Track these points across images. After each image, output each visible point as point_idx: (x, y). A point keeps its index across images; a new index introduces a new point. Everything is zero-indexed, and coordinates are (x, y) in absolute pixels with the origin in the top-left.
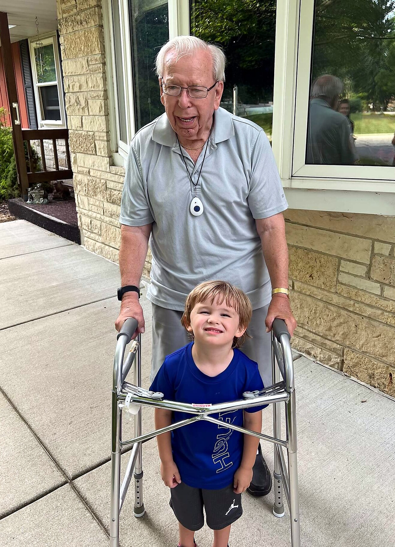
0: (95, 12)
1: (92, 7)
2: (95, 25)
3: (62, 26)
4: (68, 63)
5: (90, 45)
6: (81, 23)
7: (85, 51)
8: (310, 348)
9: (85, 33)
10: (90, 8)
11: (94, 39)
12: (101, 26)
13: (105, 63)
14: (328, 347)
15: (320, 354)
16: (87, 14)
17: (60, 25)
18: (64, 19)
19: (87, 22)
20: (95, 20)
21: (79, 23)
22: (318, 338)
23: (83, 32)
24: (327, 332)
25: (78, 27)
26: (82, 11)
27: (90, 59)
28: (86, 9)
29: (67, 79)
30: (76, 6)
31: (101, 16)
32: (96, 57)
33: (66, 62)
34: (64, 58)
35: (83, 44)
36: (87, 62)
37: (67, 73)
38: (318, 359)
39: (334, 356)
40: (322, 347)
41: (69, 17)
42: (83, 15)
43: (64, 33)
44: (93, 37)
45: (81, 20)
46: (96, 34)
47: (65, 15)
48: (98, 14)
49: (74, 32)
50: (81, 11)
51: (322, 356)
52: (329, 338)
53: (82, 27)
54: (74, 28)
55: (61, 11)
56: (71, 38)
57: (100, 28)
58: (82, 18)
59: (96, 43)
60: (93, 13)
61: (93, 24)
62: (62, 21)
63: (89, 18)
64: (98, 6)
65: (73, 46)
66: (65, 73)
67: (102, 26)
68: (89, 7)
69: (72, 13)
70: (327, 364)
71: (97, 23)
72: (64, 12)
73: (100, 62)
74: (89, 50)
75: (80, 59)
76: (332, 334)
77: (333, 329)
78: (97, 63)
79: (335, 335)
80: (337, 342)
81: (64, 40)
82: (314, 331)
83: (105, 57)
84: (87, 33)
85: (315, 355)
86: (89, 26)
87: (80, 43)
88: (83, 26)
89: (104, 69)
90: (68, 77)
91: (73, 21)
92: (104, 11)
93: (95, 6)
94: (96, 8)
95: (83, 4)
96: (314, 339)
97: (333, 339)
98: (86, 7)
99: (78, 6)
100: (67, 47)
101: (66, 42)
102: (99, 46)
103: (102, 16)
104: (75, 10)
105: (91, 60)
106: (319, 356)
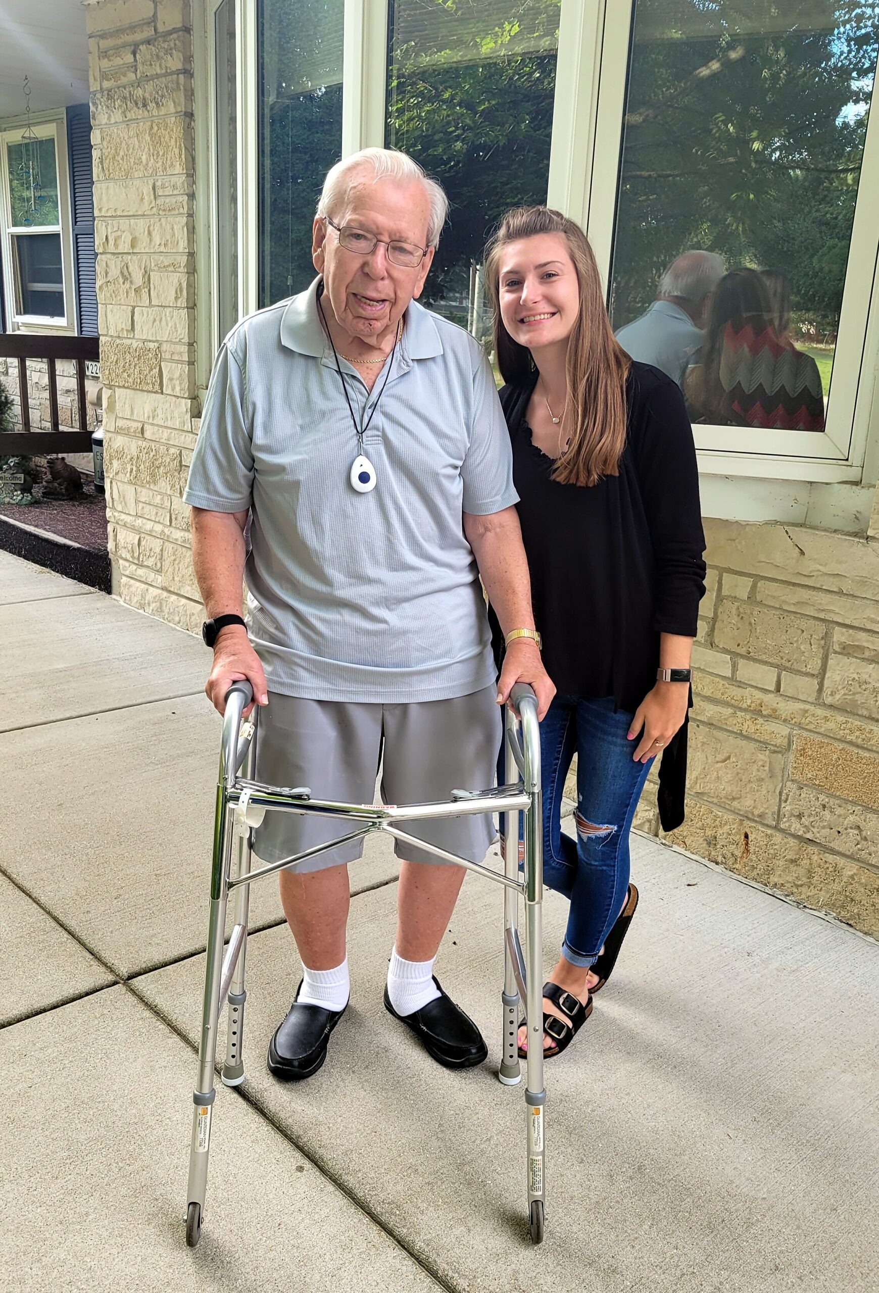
0: (178, 84)
1: (172, 73)
2: (177, 112)
3: (100, 107)
4: (108, 188)
5: (161, 153)
6: (145, 105)
7: (150, 165)
9: (152, 128)
10: (166, 75)
11: (173, 141)
12: (190, 115)
13: (194, 193)
16: (158, 88)
17: (95, 104)
18: (106, 92)
19: (157, 104)
20: (177, 101)
21: (140, 105)
23: (149, 123)
25: (140, 113)
26: (148, 78)
27: (159, 184)
28: (158, 76)
29: (104, 224)
30: (136, 66)
31: (190, 95)
32: (174, 179)
33: (104, 186)
34: (99, 177)
35: (146, 150)
36: (154, 188)
37: (104, 210)
41: (116, 90)
42: (149, 87)
43: (104, 122)
44: (171, 137)
45: (144, 99)
46: (178, 132)
47: (106, 84)
48: (185, 90)
49: (127, 123)
50: (145, 79)
53: (146, 113)
54: (128, 114)
55: (97, 74)
56: (118, 135)
57: (188, 119)
58: (147, 95)
59: (177, 151)
60: (174, 86)
61: (172, 109)
62: (99, 95)
63: (162, 96)
64: (184, 73)
65: (122, 153)
66: (100, 210)
67: (192, 115)
68: (164, 71)
69: (124, 80)
71: (182, 108)
72: (104, 76)
73: (182, 192)
74: (160, 163)
75: (137, 183)
78: (175, 192)
81: (103, 139)
83: (194, 182)
84: (156, 128)
86: (162, 113)
87: (140, 147)
88: (148, 111)
89: (190, 208)
90: (104, 219)
91: (125, 98)
92: (197, 82)
93: (178, 72)
94: (181, 76)
95: (151, 65)
98: (159, 71)
99: (140, 67)
100: (106, 154)
101: (105, 143)
102: (183, 156)
103: (193, 94)
104: (131, 76)
105: (163, 187)
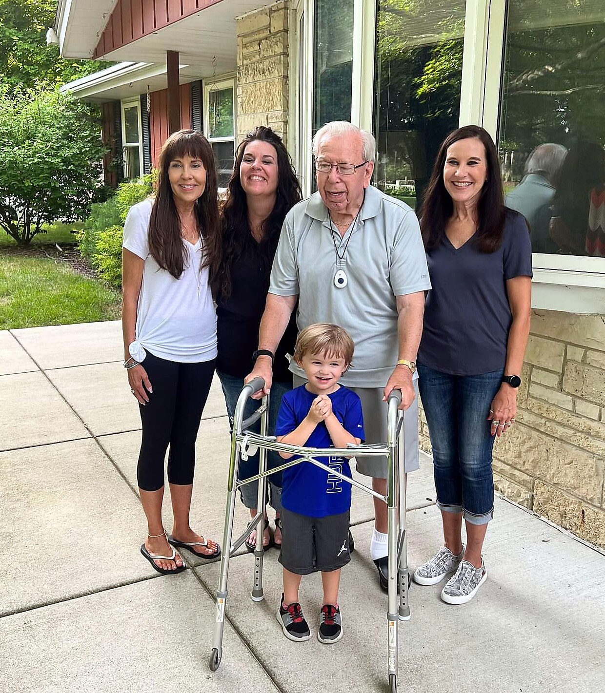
0: (280, 60)
1: (278, 55)
2: (279, 76)
3: (242, 74)
4: (244, 119)
5: (271, 99)
6: (264, 73)
7: (265, 106)
8: (497, 481)
9: (267, 85)
10: (275, 56)
11: (277, 92)
12: (286, 77)
13: (287, 121)
14: (517, 479)
15: (509, 488)
16: (271, 63)
17: (239, 73)
18: (245, 67)
19: (269, 72)
20: (279, 70)
21: (261, 73)
22: (507, 468)
23: (266, 83)
24: (516, 459)
25: (261, 77)
26: (265, 58)
27: (269, 116)
28: (270, 57)
30: (260, 52)
31: (286, 66)
32: (277, 113)
33: (243, 117)
34: (240, 113)
35: (264, 97)
36: (267, 119)
37: (242, 131)
38: (506, 494)
39: (523, 490)
40: (511, 480)
41: (250, 65)
42: (266, 63)
43: (243, 83)
44: (276, 90)
45: (264, 69)
46: (280, 87)
47: (245, 62)
48: (284, 64)
49: (255, 82)
51: (510, 490)
52: (518, 467)
53: (264, 77)
54: (255, 78)
55: (241, 57)
56: (250, 90)
57: (285, 80)
58: (265, 67)
59: (279, 97)
60: (278, 62)
61: (277, 75)
62: (241, 68)
63: (272, 68)
64: (284, 54)
65: (252, 99)
66: (240, 131)
67: (288, 77)
68: (273, 54)
69: (254, 60)
70: (516, 501)
71: (282, 74)
72: (245, 58)
73: (281, 120)
74: (270, 104)
75: (259, 116)
76: (521, 462)
77: (523, 455)
78: (277, 121)
79: (524, 462)
80: (527, 472)
81: (243, 92)
82: (502, 459)
83: (288, 115)
84: (269, 85)
85: (502, 490)
86: (272, 77)
87: (261, 96)
89: (285, 129)
91: (254, 69)
92: (290, 59)
93: (280, 54)
94: (282, 56)
95: (267, 51)
96: (502, 469)
97: (523, 469)
98: (271, 54)
99: (262, 52)
100: (244, 100)
101: (244, 94)
102: (282, 100)
103: (288, 66)
104: (258, 57)
105: (272, 118)
106: (507, 490)
